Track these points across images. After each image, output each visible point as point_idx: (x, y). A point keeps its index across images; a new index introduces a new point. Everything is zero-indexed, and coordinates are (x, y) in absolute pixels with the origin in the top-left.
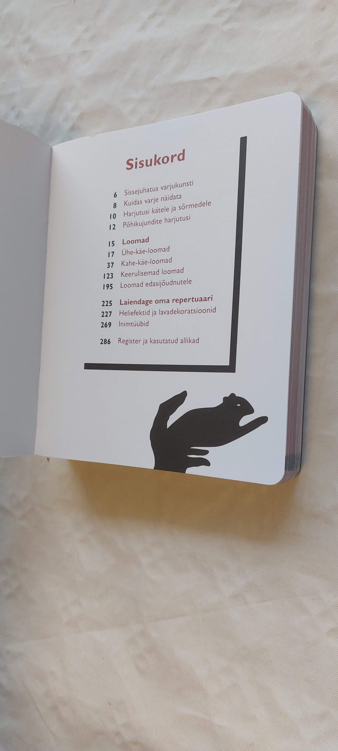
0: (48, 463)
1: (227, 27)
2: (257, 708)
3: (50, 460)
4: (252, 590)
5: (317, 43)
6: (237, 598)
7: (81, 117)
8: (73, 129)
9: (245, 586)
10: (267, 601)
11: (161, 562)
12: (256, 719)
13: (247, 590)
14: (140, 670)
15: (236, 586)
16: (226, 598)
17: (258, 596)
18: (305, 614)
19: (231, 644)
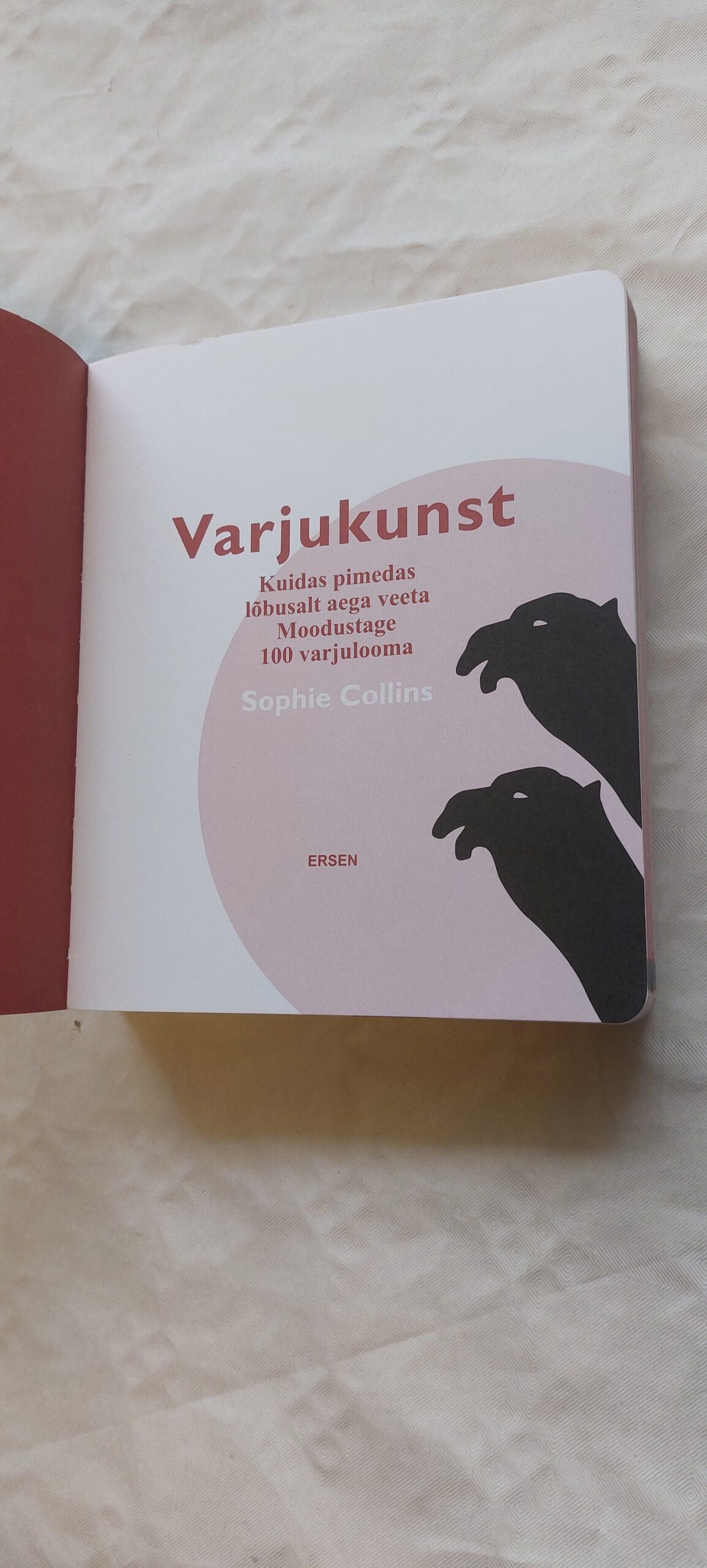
0: (76, 1032)
1: (442, 154)
2: (599, 1511)
3: (81, 1026)
4: (568, 1257)
5: (626, 190)
6: (537, 1278)
7: (134, 311)
8: (115, 334)
9: (554, 1251)
10: (603, 1277)
11: (359, 1223)
12: (600, 1536)
13: (559, 1260)
14: (322, 1471)
15: (533, 1253)
16: (512, 1281)
17: (583, 1268)
18: (687, 1292)
19: (531, 1381)
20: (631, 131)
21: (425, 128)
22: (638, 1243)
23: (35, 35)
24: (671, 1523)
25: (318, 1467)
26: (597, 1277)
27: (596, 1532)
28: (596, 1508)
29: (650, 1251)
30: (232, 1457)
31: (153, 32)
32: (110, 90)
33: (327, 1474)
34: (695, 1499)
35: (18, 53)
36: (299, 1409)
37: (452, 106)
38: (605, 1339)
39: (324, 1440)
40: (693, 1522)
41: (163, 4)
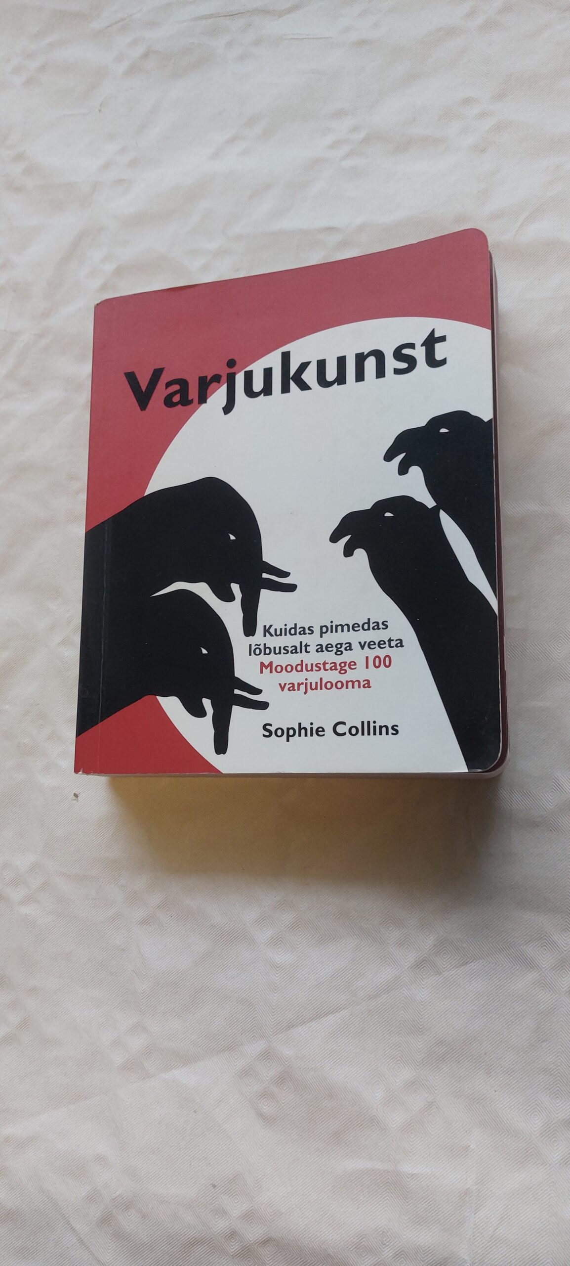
0: (75, 802)
1: (347, 163)
2: (469, 1133)
3: (80, 798)
4: (445, 950)
5: (480, 191)
6: (422, 967)
7: (119, 271)
8: (104, 288)
9: (434, 946)
11: (290, 933)
12: (470, 1150)
13: (438, 952)
14: (264, 1118)
15: (420, 948)
16: (404, 970)
17: (456, 957)
18: (531, 970)
19: (419, 1041)
20: (483, 151)
21: (335, 145)
22: (495, 937)
23: (43, 68)
24: (522, 1137)
25: (261, 1116)
26: (467, 963)
27: (467, 1148)
28: (468, 1130)
29: (504, 942)
30: (195, 1112)
31: (133, 70)
32: (100, 111)
33: (268, 1120)
34: (539, 1118)
35: (30, 81)
36: (247, 1072)
37: (355, 129)
38: (473, 1007)
39: (265, 1095)
40: (538, 1135)
41: (140, 50)
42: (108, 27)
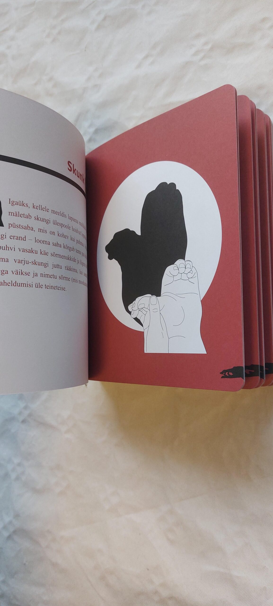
1: (203, 63)
2: (266, 560)
21: (196, 53)
23: (59, 33)
25: (169, 540)
27: (265, 567)
30: (140, 534)
32: (85, 50)
33: (172, 542)
35: (54, 41)
37: (206, 44)
41: (102, 16)
42: (87, 7)
